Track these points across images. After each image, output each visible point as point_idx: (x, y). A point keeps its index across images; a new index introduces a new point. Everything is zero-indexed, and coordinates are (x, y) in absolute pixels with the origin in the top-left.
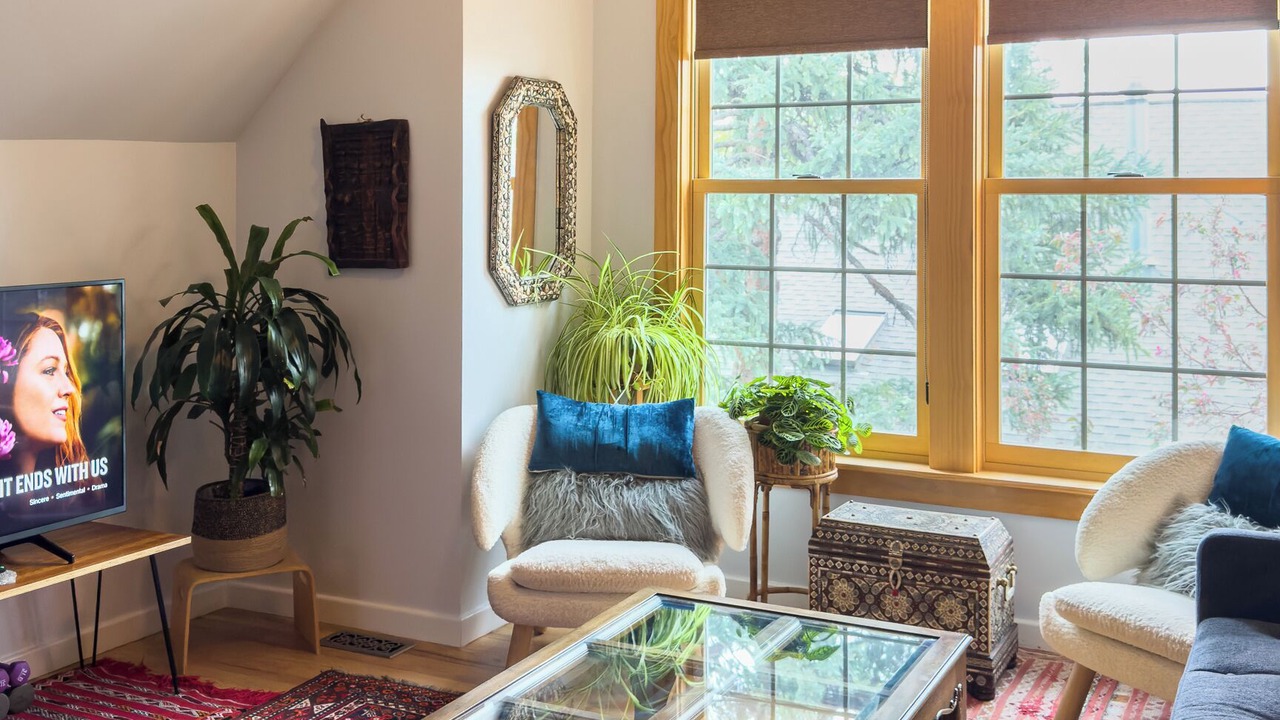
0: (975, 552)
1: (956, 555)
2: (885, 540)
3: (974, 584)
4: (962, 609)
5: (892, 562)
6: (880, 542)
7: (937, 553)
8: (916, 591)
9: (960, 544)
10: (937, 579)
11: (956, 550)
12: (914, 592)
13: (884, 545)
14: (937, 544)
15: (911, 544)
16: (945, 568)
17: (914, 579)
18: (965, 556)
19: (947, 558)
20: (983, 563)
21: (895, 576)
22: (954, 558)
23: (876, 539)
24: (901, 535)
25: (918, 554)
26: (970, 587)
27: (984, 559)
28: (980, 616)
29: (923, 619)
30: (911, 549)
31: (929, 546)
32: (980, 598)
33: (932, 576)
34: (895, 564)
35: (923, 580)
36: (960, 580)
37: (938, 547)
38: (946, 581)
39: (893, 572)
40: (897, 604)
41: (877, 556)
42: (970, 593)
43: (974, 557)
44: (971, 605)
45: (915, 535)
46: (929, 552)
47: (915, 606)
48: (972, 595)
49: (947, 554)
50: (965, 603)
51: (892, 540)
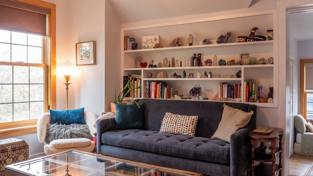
0: (25, 143)
1: (21, 145)
2: (5, 147)
3: (26, 150)
4: (23, 156)
5: (9, 151)
6: (4, 148)
7: (17, 146)
8: (14, 156)
9: (21, 143)
10: (18, 152)
11: (21, 144)
12: (13, 157)
13: (5, 148)
14: (17, 144)
15: (11, 146)
16: (20, 149)
17: (13, 153)
18: (23, 145)
19: (20, 146)
20: (27, 145)
21: (10, 154)
22: (21, 146)
23: (3, 147)
24: (8, 145)
25: (13, 148)
26: (25, 151)
27: (27, 144)
28: (27, 156)
29: (15, 162)
30: (12, 147)
31: (15, 145)
32: (27, 153)
33: (17, 151)
34: (10, 151)
35: (15, 153)
36: (23, 150)
37: (17, 145)
38: (20, 151)
39: (9, 153)
40: (9, 161)
41: (5, 151)
42: (25, 152)
43: (25, 144)
44: (25, 155)
45: (11, 144)
46: (16, 146)
47: (13, 159)
48: (25, 153)
49: (19, 145)
50: (24, 155)
51: (7, 147)
